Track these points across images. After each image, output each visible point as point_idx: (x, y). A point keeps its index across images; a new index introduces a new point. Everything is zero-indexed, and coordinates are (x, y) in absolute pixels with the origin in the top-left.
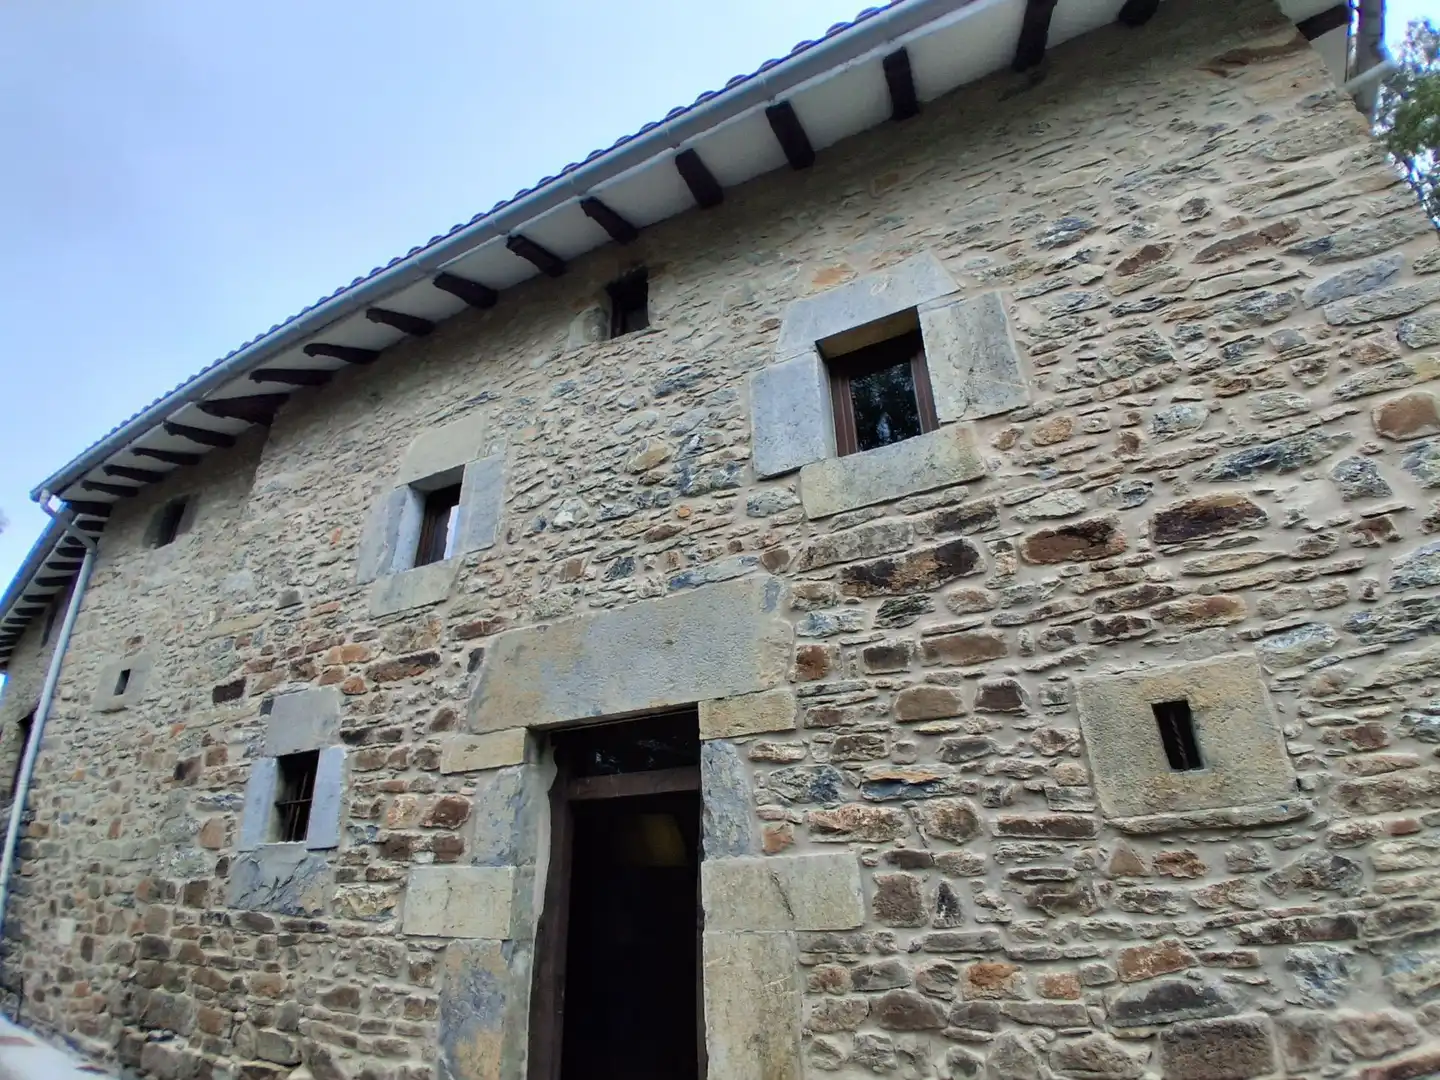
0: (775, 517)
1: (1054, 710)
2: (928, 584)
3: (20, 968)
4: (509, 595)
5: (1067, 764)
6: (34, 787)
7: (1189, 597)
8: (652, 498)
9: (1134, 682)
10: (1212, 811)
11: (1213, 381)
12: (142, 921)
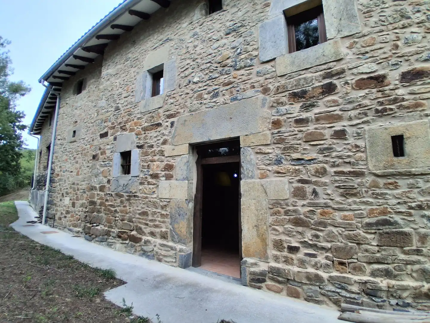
0: (266, 76)
1: (357, 138)
2: (318, 97)
3: (54, 212)
4: (181, 105)
5: (359, 154)
6: (54, 164)
7: (409, 101)
8: (224, 71)
9: (386, 129)
10: (406, 169)
11: (424, 27)
12: (88, 196)
